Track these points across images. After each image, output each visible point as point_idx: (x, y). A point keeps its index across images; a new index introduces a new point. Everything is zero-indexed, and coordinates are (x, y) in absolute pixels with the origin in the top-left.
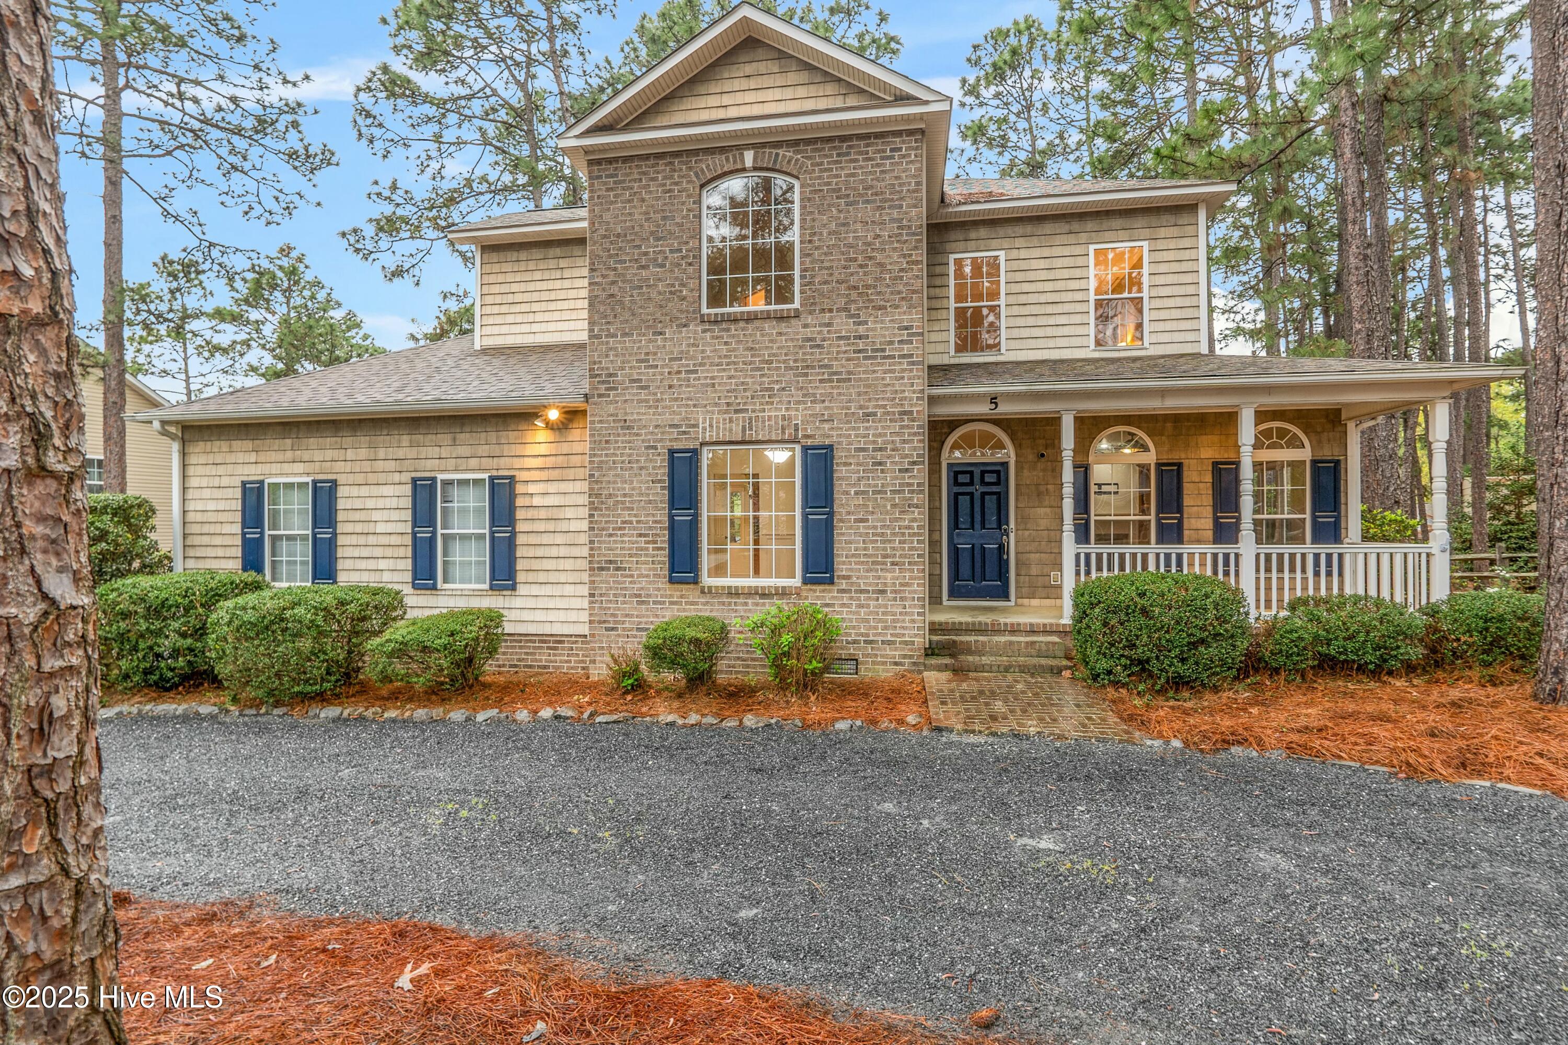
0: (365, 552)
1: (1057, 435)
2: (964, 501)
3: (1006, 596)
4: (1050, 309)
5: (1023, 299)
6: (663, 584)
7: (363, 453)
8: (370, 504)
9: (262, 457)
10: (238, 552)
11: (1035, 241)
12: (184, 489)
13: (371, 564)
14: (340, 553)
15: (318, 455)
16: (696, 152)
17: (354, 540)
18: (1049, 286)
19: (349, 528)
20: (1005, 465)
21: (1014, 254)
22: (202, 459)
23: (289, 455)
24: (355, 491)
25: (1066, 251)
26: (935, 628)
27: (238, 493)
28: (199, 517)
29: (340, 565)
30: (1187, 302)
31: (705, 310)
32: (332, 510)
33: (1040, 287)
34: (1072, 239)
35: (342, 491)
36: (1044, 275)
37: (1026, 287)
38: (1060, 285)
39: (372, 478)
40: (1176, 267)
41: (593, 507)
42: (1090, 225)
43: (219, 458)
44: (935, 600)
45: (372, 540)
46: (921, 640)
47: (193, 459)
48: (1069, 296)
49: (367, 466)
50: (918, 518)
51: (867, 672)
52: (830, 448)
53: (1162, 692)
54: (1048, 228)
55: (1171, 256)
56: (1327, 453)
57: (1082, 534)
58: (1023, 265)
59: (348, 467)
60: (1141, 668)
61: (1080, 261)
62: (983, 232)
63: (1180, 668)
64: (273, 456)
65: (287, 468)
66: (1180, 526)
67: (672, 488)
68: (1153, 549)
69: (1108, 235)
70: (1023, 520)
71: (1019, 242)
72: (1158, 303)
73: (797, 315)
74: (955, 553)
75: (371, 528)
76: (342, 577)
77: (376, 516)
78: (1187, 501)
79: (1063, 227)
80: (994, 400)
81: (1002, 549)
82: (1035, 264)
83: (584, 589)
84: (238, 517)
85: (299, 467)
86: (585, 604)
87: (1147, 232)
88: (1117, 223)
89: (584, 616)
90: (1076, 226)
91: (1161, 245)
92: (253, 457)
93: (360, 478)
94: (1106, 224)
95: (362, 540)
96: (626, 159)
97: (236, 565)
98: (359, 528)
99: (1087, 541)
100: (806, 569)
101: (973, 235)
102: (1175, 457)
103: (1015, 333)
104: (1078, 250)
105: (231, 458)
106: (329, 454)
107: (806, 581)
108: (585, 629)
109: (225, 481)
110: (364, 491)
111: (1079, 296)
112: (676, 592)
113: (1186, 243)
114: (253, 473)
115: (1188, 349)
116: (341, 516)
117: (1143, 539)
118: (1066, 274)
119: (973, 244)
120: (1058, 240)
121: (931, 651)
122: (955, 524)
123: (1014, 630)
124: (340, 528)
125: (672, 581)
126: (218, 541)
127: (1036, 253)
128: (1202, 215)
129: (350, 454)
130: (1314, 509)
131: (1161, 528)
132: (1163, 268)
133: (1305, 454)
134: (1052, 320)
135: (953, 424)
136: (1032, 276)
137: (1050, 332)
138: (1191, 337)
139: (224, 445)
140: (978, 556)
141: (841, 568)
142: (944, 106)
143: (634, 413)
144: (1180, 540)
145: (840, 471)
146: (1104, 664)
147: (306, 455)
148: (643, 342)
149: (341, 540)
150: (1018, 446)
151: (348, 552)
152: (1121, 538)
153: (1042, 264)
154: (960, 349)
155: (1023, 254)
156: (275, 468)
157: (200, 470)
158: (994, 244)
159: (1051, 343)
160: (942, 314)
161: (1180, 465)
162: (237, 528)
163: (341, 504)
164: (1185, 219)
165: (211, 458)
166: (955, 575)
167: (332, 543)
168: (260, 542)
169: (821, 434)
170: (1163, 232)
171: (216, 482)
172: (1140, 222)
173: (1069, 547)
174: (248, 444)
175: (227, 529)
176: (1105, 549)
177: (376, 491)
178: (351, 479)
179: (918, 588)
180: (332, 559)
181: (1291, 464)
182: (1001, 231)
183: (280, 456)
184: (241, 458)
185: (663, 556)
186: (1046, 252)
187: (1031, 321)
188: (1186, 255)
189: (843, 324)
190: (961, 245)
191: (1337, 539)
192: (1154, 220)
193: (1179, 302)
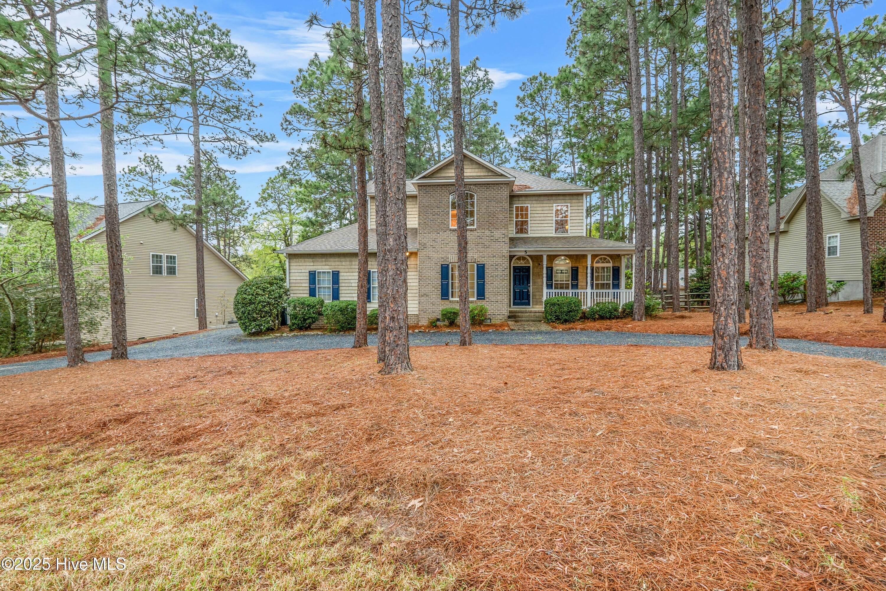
0: (348, 292)
1: (542, 261)
2: (517, 277)
3: (529, 305)
4: (542, 222)
5: (535, 219)
6: (439, 300)
7: (348, 263)
8: (350, 278)
9: (315, 264)
10: (308, 292)
11: (538, 202)
12: (290, 273)
13: (350, 295)
14: (340, 292)
15: (333, 264)
16: (448, 185)
17: (345, 288)
18: (542, 215)
19: (343, 285)
20: (529, 267)
21: (532, 205)
22: (295, 264)
23: (324, 263)
24: (345, 274)
25: (547, 205)
26: (510, 312)
27: (308, 274)
28: (294, 281)
29: (340, 295)
30: (580, 221)
31: (451, 227)
32: (338, 280)
33: (539, 215)
34: (549, 202)
35: (341, 274)
36: (541, 212)
37: (536, 215)
38: (545, 215)
39: (350, 270)
40: (577, 211)
41: (420, 279)
42: (554, 198)
43: (301, 264)
44: (510, 306)
45: (350, 288)
46: (507, 314)
47: (292, 264)
48: (548, 218)
49: (349, 267)
50: (507, 282)
51: (493, 322)
52: (484, 265)
53: (562, 323)
54: (542, 198)
55: (576, 208)
56: (616, 265)
57: (549, 286)
58: (535, 209)
59: (343, 267)
60: (558, 318)
61: (551, 208)
62: (524, 198)
63: (566, 317)
64: (319, 264)
65: (323, 267)
66: (577, 285)
67: (442, 274)
68: (570, 291)
69: (559, 201)
70: (534, 283)
71: (534, 202)
72: (572, 221)
73: (476, 230)
74: (515, 292)
75: (350, 285)
76: (341, 299)
77: (352, 281)
78: (579, 277)
79: (546, 198)
80: (526, 251)
81: (528, 291)
82: (538, 209)
83: (417, 302)
84: (308, 281)
85: (328, 267)
86: (417, 306)
87: (569, 201)
88: (561, 198)
89: (417, 309)
90: (550, 198)
91: (573, 205)
92: (312, 264)
93: (347, 270)
94: (558, 198)
95: (347, 288)
96: (429, 186)
97: (308, 295)
98: (346, 285)
99: (552, 288)
100: (478, 296)
101: (521, 199)
102: (576, 265)
103: (533, 228)
104: (550, 205)
105: (304, 264)
106: (337, 263)
107: (477, 299)
108: (417, 313)
109: (303, 271)
110: (348, 274)
111: (550, 218)
112: (443, 302)
113: (580, 204)
114: (312, 268)
115: (580, 234)
116: (340, 281)
117: (567, 288)
118: (547, 212)
119: (520, 202)
120: (545, 202)
121: (509, 317)
122: (515, 284)
123: (531, 312)
124: (340, 285)
125: (442, 299)
126: (301, 288)
127: (539, 205)
128: (584, 196)
129: (343, 263)
130: (613, 280)
131: (572, 285)
132: (574, 211)
133: (610, 265)
134: (543, 225)
135: (514, 256)
136: (537, 212)
137: (542, 228)
138: (581, 231)
139: (303, 260)
140: (521, 293)
141: (487, 295)
142: (514, 179)
143: (431, 254)
144: (577, 288)
145: (486, 271)
146: (550, 317)
147: (329, 264)
148: (434, 236)
149: (341, 288)
150: (533, 261)
151: (343, 292)
152: (562, 288)
153: (540, 209)
154: (517, 233)
155: (535, 205)
156: (319, 267)
157: (295, 267)
158: (527, 202)
159: (543, 232)
160: (512, 222)
161: (578, 267)
162: (307, 285)
163: (341, 278)
164: (580, 197)
165: (298, 264)
166: (515, 299)
167: (338, 289)
168: (315, 289)
169: (482, 261)
170: (574, 201)
171: (300, 271)
172: (568, 198)
173: (545, 290)
174: (311, 260)
175: (304, 285)
176: (557, 291)
177: (351, 274)
178: (344, 270)
179: (506, 301)
180: (338, 293)
181: (607, 268)
182: (529, 198)
183: (321, 264)
184: (308, 264)
185: (439, 292)
186: (542, 205)
187: (537, 225)
188: (580, 208)
189: (487, 233)
190: (517, 202)
191: (618, 288)
192: (571, 197)
193: (578, 221)
